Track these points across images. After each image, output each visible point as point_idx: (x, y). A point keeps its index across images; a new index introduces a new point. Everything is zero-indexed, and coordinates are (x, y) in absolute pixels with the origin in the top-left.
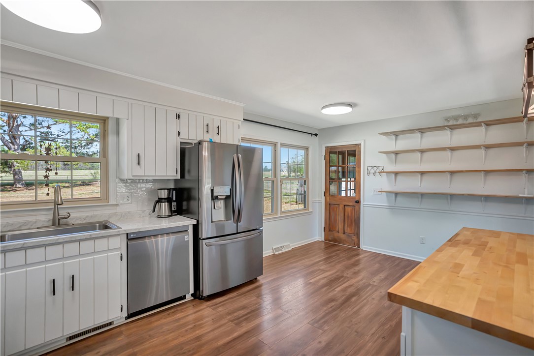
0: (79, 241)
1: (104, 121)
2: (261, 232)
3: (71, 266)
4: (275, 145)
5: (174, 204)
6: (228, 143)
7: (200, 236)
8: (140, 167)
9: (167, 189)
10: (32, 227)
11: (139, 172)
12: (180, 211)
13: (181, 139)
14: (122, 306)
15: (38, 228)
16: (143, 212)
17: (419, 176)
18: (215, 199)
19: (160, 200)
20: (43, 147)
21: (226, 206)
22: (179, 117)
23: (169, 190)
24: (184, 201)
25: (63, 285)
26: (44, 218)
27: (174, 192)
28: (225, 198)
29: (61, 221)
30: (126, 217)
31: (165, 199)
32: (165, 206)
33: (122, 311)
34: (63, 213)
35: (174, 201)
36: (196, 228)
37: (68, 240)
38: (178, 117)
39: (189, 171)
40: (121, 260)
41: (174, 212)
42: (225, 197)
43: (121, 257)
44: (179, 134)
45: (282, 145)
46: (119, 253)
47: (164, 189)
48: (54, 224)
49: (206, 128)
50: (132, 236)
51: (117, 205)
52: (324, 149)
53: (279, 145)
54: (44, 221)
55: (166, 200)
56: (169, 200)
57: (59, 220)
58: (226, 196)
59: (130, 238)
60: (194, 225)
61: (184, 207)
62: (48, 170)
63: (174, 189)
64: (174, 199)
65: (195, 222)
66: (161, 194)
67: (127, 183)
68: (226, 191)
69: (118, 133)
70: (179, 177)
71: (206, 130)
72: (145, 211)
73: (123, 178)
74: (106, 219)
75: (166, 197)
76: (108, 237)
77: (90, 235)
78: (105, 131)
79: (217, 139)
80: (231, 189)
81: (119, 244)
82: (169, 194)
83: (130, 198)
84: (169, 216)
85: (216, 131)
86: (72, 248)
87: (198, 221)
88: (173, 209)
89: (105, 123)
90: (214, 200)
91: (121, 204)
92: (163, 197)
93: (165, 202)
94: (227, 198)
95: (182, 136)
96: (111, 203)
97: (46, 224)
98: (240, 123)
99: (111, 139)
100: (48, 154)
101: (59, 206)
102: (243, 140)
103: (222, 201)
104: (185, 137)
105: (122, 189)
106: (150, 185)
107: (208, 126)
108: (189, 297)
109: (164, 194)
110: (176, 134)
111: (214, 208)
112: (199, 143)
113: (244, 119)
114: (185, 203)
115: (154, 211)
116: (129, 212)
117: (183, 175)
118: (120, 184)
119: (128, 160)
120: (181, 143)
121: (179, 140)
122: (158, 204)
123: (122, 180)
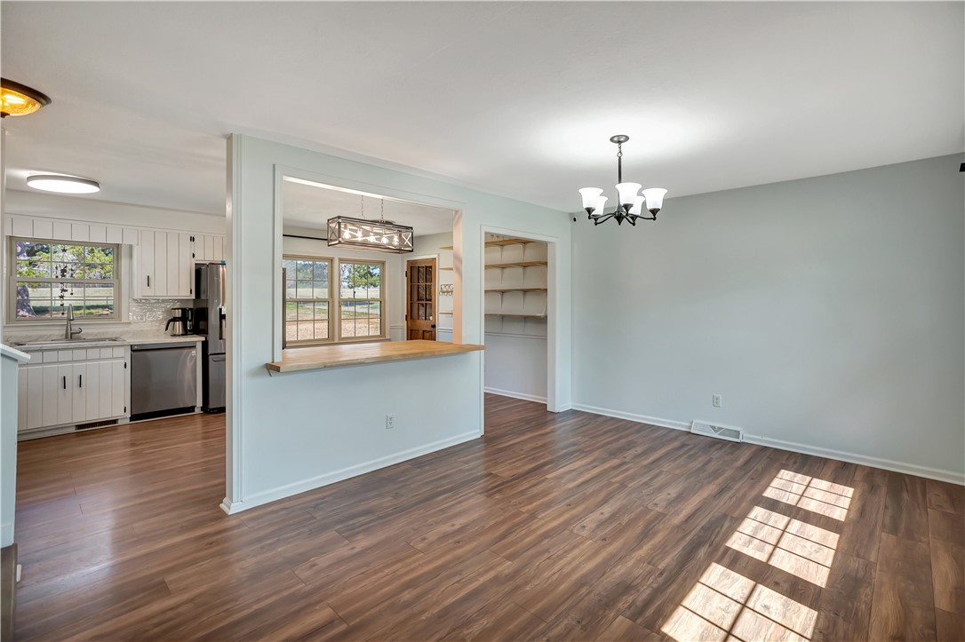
0: (87, 348)
1: (117, 248)
3: (79, 368)
4: (332, 260)
5: (189, 323)
7: (208, 352)
8: (150, 288)
9: (182, 309)
10: (47, 339)
11: (149, 292)
12: (197, 331)
13: (196, 260)
14: (125, 407)
15: (52, 340)
16: (157, 331)
17: (521, 294)
19: (175, 320)
20: (59, 269)
22: (194, 240)
23: (184, 309)
24: (201, 321)
25: (72, 382)
26: (58, 333)
27: (190, 312)
29: (74, 335)
31: (179, 318)
32: (179, 325)
33: (125, 413)
34: (75, 329)
35: (190, 321)
36: (205, 345)
37: (76, 347)
38: (192, 239)
39: (205, 291)
40: (125, 367)
41: (190, 331)
43: (125, 365)
44: (194, 256)
45: (341, 260)
46: (123, 361)
47: (179, 309)
48: (67, 338)
50: (137, 347)
51: (129, 323)
52: (406, 263)
53: (336, 262)
54: (58, 335)
55: (181, 319)
56: (183, 319)
57: (71, 334)
59: (136, 350)
60: (203, 342)
62: (63, 290)
63: (190, 309)
64: (190, 318)
65: (203, 339)
66: (175, 313)
67: (139, 302)
69: (131, 256)
70: (193, 297)
72: (159, 328)
73: (135, 298)
75: (180, 316)
76: (113, 347)
81: (126, 355)
82: (184, 313)
84: (182, 335)
86: (80, 354)
87: (206, 339)
88: (188, 328)
89: (118, 250)
91: (135, 322)
92: (177, 316)
93: (179, 321)
95: (197, 258)
97: (60, 338)
100: (63, 276)
101: (72, 322)
104: (200, 259)
105: (135, 308)
108: (198, 411)
109: (178, 314)
110: (190, 255)
112: (214, 264)
114: (202, 323)
115: (167, 329)
117: (198, 295)
118: (132, 304)
119: (139, 281)
120: (196, 264)
121: (194, 261)
122: (171, 323)
123: (134, 300)
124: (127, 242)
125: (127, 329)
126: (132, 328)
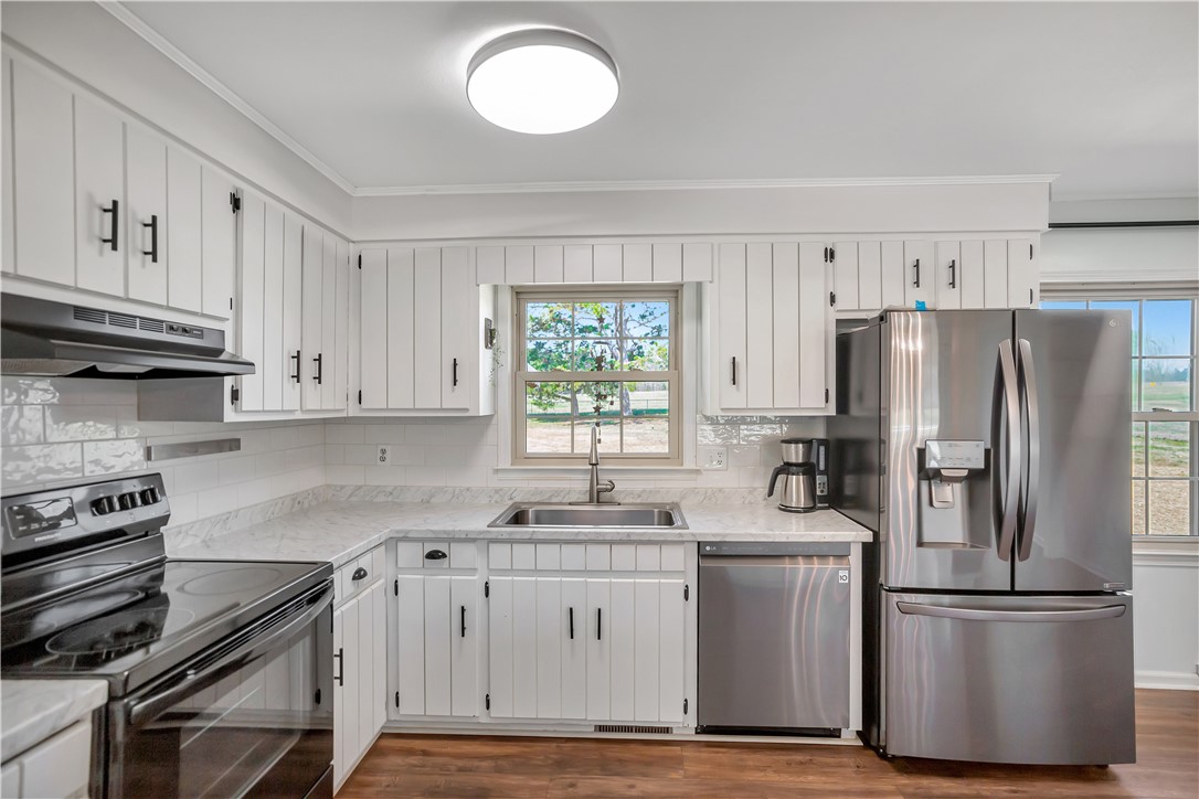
0: (613, 543)
1: (674, 292)
2: (1127, 604)
5: (820, 479)
6: (987, 307)
7: (882, 580)
8: (738, 389)
9: (803, 442)
10: (565, 501)
11: (735, 399)
12: (836, 499)
13: (838, 311)
14: (686, 700)
15: (570, 504)
16: (750, 493)
18: (934, 477)
19: (786, 468)
21: (972, 502)
22: (832, 256)
23: (808, 443)
24: (850, 473)
25: (585, 624)
26: (578, 486)
27: (822, 449)
28: (966, 478)
29: (603, 495)
30: (713, 501)
31: (796, 465)
32: (797, 483)
33: (686, 713)
35: (822, 473)
36: (871, 554)
37: (593, 537)
38: (830, 255)
39: (861, 397)
40: (686, 598)
41: (823, 499)
42: (965, 473)
43: (686, 592)
44: (833, 299)
46: (681, 582)
47: (796, 441)
48: (591, 501)
49: (911, 273)
50: (708, 548)
51: (697, 472)
54: (580, 492)
55: (801, 469)
56: (808, 469)
57: (598, 492)
58: (970, 470)
59: (709, 553)
61: (848, 491)
63: (821, 442)
64: (822, 467)
65: (867, 536)
66: (788, 451)
67: (718, 423)
68: (971, 455)
69: (698, 314)
70: (832, 411)
71: (911, 277)
72: (755, 489)
73: (709, 414)
74: (676, 500)
75: (800, 461)
76: (660, 543)
77: (629, 535)
78: (677, 314)
79: (949, 301)
80: (987, 452)
81: (683, 563)
82: (808, 453)
83: (724, 459)
84: (807, 510)
85: (945, 276)
86: (599, 556)
87: (876, 535)
88: (818, 493)
89: (677, 297)
90: (929, 479)
91: (708, 470)
92: (793, 460)
93: (798, 474)
94: (974, 478)
95: (839, 304)
96: (685, 467)
97: (582, 498)
98: (1036, 239)
99: (688, 329)
102: (1048, 290)
103: (957, 486)
104: (849, 306)
105: (708, 435)
106: (767, 430)
107: (917, 266)
108: (849, 737)
109: (796, 454)
110: (824, 299)
111: (931, 504)
112: (882, 318)
113: (1051, 226)
114: (849, 480)
115: (771, 493)
116: (720, 490)
117: (843, 406)
118: (705, 427)
119: (716, 372)
120: (839, 322)
121: (834, 315)
122: (781, 478)
123: (707, 418)
124: (690, 277)
125: (692, 484)
126: (702, 482)
